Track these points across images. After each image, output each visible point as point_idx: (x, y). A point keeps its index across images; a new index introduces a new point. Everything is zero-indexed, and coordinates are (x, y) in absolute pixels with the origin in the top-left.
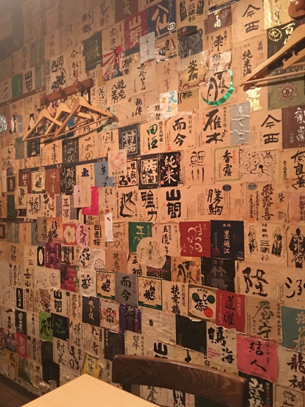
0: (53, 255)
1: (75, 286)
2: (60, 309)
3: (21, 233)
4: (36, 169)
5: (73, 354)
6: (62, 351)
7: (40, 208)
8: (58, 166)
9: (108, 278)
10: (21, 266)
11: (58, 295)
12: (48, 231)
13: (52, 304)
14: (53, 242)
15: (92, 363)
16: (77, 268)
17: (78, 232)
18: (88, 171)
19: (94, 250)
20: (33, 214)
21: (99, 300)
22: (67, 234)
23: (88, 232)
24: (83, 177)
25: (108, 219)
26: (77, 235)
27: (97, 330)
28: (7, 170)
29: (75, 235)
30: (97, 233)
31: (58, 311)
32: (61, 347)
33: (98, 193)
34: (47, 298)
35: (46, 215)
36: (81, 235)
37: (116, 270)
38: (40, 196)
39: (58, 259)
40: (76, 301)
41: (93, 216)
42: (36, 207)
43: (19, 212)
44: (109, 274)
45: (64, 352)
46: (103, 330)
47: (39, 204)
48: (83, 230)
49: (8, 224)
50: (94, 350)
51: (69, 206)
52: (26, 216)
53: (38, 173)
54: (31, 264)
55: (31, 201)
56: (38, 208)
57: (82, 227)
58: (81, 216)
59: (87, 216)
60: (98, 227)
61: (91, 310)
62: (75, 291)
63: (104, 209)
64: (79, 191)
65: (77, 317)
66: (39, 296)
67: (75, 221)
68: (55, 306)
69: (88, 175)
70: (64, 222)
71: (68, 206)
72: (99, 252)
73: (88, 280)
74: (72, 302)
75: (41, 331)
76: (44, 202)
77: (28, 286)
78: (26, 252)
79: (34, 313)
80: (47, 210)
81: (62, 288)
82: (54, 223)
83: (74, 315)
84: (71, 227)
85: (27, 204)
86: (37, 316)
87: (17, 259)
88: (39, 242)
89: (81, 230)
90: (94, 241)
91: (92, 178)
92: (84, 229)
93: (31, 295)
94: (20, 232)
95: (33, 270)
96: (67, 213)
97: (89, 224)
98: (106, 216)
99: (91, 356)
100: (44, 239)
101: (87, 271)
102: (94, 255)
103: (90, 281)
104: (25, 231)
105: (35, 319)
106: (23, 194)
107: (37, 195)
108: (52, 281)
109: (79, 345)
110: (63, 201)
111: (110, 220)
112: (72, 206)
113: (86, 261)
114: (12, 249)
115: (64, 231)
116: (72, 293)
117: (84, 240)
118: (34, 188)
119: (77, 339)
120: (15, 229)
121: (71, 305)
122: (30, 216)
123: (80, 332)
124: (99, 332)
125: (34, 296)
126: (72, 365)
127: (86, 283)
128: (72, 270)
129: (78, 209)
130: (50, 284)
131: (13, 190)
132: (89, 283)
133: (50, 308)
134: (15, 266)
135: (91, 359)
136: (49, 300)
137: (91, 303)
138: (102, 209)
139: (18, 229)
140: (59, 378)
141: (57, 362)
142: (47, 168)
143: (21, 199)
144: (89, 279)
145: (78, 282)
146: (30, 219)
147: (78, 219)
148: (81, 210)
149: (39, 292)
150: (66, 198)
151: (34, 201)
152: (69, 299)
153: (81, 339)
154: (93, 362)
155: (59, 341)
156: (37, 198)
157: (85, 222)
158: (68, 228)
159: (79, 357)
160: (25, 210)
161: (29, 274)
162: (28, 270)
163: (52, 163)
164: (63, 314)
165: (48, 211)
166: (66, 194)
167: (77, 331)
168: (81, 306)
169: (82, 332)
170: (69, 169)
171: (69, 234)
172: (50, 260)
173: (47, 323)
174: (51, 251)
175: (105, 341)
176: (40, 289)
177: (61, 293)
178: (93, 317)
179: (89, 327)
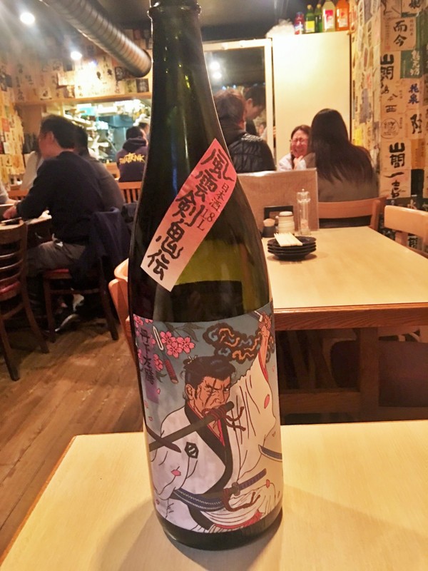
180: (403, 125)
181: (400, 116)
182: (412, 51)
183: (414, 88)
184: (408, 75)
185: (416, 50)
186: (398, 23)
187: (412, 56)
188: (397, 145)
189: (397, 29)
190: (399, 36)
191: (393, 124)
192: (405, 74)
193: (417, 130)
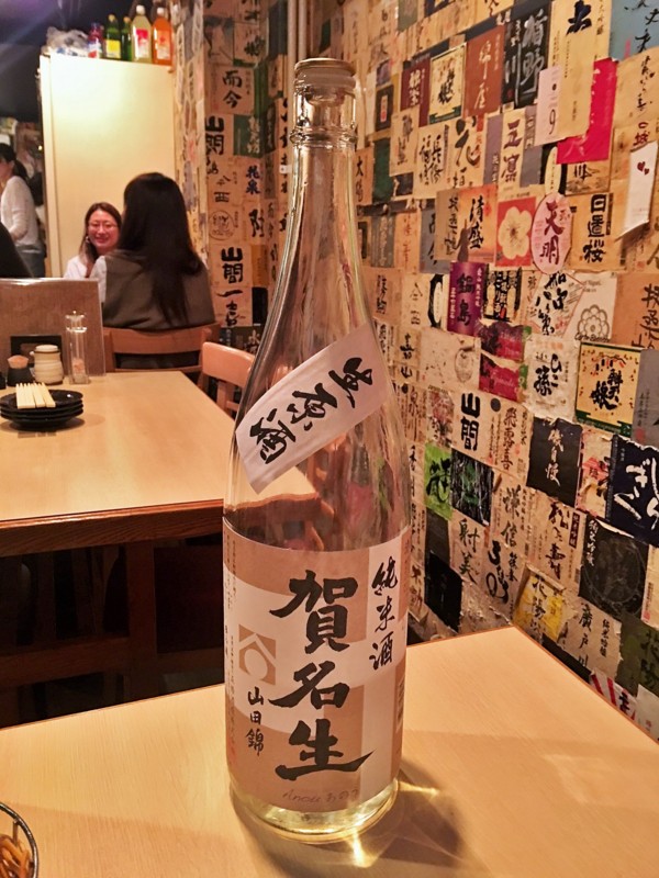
0: (466, 297)
1: (517, 384)
2: (473, 441)
3: (400, 238)
4: (443, 47)
5: (496, 561)
6: (470, 547)
7: (445, 164)
8: (499, 18)
9: (616, 366)
10: (395, 327)
11: (470, 407)
12: (459, 231)
13: (457, 426)
14: (470, 259)
15: (542, 598)
16: (525, 333)
17: (540, 224)
18: (588, 9)
19: (581, 277)
20: (427, 183)
21: (581, 429)
22: (508, 234)
23: (569, 220)
24: (572, 34)
25: (641, 166)
26: (534, 235)
27: (564, 513)
28: (379, 71)
29: (529, 234)
30: (597, 221)
31: (468, 447)
32: (470, 536)
33: (615, 80)
34: (446, 410)
35: (458, 182)
36: (546, 231)
37: (645, 341)
38: (447, 128)
39: (479, 308)
40: (514, 425)
41: (590, 165)
42: (436, 162)
43: (397, 183)
44: (621, 354)
45: (475, 551)
46: (583, 517)
47: (442, 152)
48: (554, 216)
49: (374, 220)
50: (553, 566)
51: (522, 143)
52: (411, 193)
53: (447, 58)
54: (416, 321)
55: (426, 149)
56: (440, 167)
57: (551, 207)
58: (553, 171)
59: (571, 168)
60: (602, 201)
61: (554, 458)
62: (514, 399)
63: (633, 130)
64: (554, 87)
65: (513, 468)
66: (428, 404)
67: (534, 189)
68: (463, 434)
69: (588, 23)
70: (501, 199)
71: (516, 144)
72: (598, 283)
73: (555, 371)
74: (503, 427)
75: (428, 490)
76: (457, 146)
77: (406, 376)
78: (407, 291)
79: (416, 444)
80: (462, 168)
81: (481, 387)
82: (477, 204)
83: (507, 462)
84: (521, 211)
85: (416, 157)
86: (421, 452)
87: (388, 308)
88: (435, 262)
89: (549, 216)
90: (587, 248)
91: (600, 31)
92: (558, 211)
93: (412, 399)
94: (396, 238)
95: (419, 337)
96: (512, 167)
97: (576, 192)
98: (636, 158)
99: (543, 580)
100: (449, 253)
101: (553, 345)
102: (579, 293)
103: (558, 373)
104: (408, 231)
105: (416, 457)
106: (408, 132)
107: (440, 127)
108: (460, 369)
109: (513, 544)
110: (506, 131)
111: (647, 171)
112: (530, 141)
113: (554, 314)
114: (378, 285)
115: (499, 225)
116: (506, 404)
117: (553, 249)
118: (436, 108)
119: (509, 525)
120: (387, 232)
121: (502, 435)
122: (422, 191)
123: (519, 509)
124: (569, 521)
125: (418, 403)
126: (492, 587)
127: (545, 377)
128: (512, 340)
129: (547, 148)
130: (454, 375)
131: (388, 125)
132: (556, 378)
133: (449, 436)
134: (383, 327)
135: (541, 587)
136: (449, 417)
137: (555, 436)
138: (623, 135)
139: (394, 230)
140: (460, 609)
141: (458, 571)
142: (469, 35)
143: (404, 148)
144: (555, 366)
145: (525, 374)
146: (421, 201)
147: (542, 182)
148: (554, 150)
149: (428, 395)
150: (513, 120)
151: (431, 148)
152: (496, 419)
153: (518, 529)
154: (545, 596)
155: (465, 520)
156: (439, 137)
157: (562, 190)
158: (513, 211)
159: (511, 572)
160: (411, 175)
161: (410, 349)
162: (407, 337)
163: (484, 16)
164: (479, 455)
165: (463, 171)
166: (516, 107)
167: (510, 507)
168: (528, 441)
169: (523, 511)
170: (531, 18)
171: (513, 232)
172: (460, 309)
173: (440, 472)
174: (462, 286)
175: (586, 549)
176: (431, 387)
177: (478, 400)
178: (557, 476)
179: (544, 501)
180: (240, 223)
181: (235, 209)
182: (250, 117)
183: (252, 170)
184: (244, 153)
185: (255, 117)
186: (229, 74)
187: (249, 124)
188: (231, 250)
189: (228, 81)
190: (231, 92)
191: (225, 219)
192: (240, 150)
193: (259, 232)
